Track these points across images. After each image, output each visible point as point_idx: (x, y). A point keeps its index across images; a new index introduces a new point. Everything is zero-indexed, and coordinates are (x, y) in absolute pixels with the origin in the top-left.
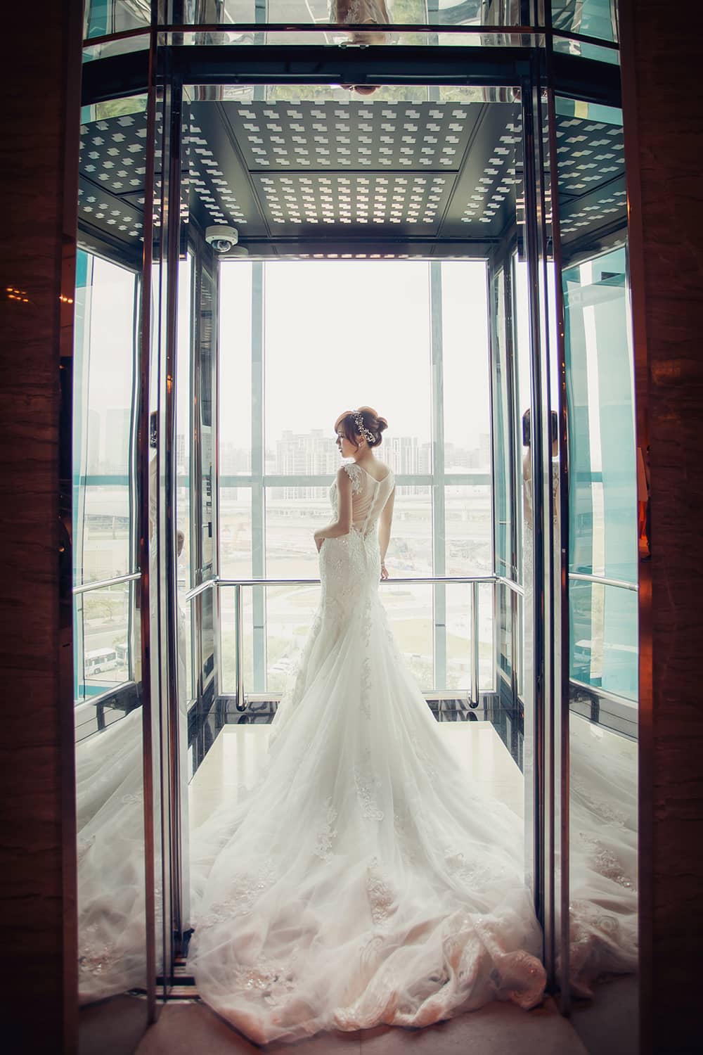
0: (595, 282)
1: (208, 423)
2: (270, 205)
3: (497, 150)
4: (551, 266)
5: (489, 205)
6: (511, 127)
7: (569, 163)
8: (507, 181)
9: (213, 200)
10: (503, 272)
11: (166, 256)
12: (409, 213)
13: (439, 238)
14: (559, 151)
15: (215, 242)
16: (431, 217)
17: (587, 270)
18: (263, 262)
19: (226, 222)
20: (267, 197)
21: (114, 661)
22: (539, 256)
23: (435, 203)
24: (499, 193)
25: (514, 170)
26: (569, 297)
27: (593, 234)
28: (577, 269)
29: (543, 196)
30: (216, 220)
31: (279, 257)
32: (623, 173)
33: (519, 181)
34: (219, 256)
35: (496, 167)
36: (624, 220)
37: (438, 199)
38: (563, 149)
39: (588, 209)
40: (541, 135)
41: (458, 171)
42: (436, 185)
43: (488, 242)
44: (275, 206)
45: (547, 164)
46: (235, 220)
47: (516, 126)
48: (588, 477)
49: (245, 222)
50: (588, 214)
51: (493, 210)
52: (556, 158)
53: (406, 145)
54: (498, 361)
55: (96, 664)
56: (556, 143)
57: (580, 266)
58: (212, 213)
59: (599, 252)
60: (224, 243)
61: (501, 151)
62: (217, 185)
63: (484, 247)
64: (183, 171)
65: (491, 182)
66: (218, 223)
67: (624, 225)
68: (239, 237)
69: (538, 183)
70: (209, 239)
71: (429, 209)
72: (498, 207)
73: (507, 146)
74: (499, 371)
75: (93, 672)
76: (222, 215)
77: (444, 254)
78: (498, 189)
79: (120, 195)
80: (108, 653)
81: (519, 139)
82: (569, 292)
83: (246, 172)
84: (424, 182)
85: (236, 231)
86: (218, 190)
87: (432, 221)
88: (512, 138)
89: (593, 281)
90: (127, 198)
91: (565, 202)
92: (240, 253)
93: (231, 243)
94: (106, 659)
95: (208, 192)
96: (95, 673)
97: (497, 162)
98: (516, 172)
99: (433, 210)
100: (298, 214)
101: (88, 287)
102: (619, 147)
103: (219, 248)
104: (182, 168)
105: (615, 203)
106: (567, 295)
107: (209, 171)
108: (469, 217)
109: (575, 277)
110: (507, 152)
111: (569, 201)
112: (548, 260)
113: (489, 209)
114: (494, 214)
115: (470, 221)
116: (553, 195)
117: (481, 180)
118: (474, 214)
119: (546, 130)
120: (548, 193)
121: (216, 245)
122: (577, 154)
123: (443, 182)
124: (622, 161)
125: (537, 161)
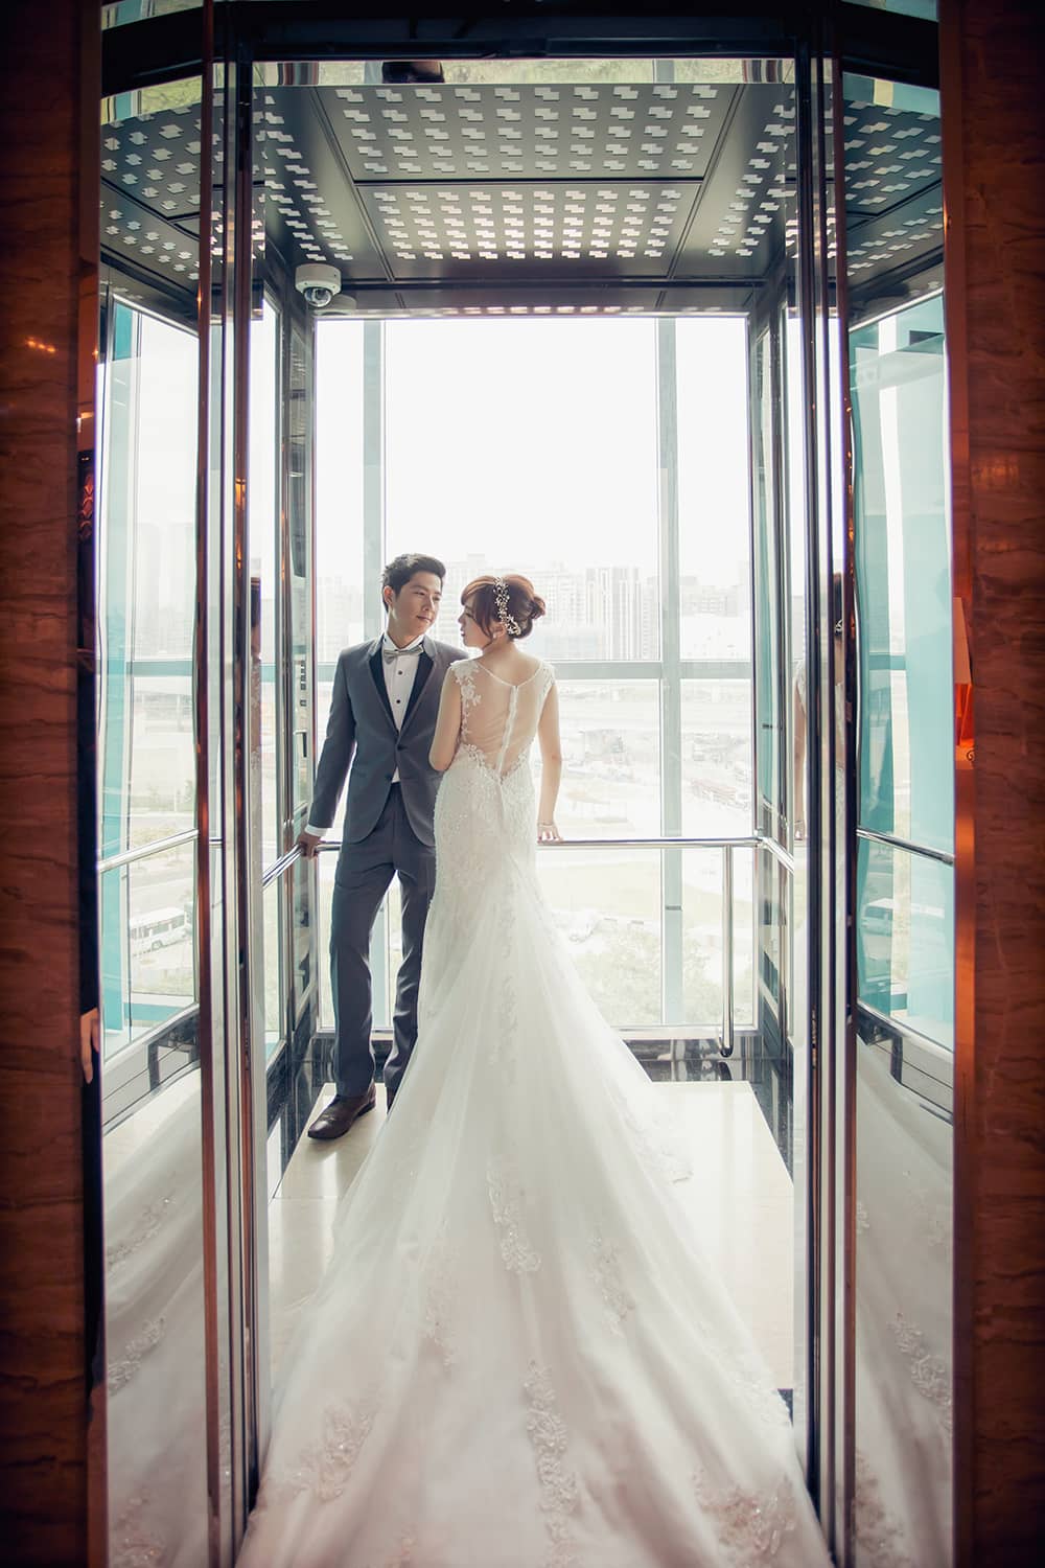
0: (900, 348)
1: (301, 571)
2: (392, 233)
3: (761, 146)
4: (834, 325)
5: (750, 230)
6: (779, 109)
7: (864, 164)
8: (775, 193)
9: (304, 226)
10: (769, 332)
11: (232, 313)
12: (621, 243)
13: (672, 280)
14: (847, 146)
15: (309, 290)
16: (658, 249)
17: (889, 328)
18: (382, 322)
19: (323, 258)
20: (386, 221)
21: (182, 927)
22: (817, 308)
23: (665, 227)
24: (763, 212)
25: (783, 176)
26: (858, 374)
27: (898, 271)
28: (875, 328)
29: (824, 217)
30: (309, 256)
31: (409, 313)
32: (940, 181)
33: (792, 193)
34: (316, 311)
35: (760, 172)
36: (940, 251)
37: (670, 221)
38: (856, 144)
39: (889, 234)
40: (822, 123)
41: (702, 179)
42: (665, 200)
43: (749, 285)
44: (398, 234)
45: (830, 167)
46: (336, 256)
47: (787, 109)
48: (885, 662)
49: (350, 258)
50: (891, 244)
51: (756, 237)
52: (843, 158)
53: (614, 139)
54: (761, 463)
55: (155, 933)
56: (843, 134)
57: (880, 323)
58: (303, 246)
59: (908, 301)
60: (321, 292)
61: (766, 147)
62: (309, 204)
63: (743, 292)
64: (255, 183)
65: (752, 194)
66: (313, 261)
67: (937, 260)
68: (342, 280)
69: (816, 196)
70: (300, 286)
71: (654, 237)
72: (763, 232)
73: (775, 140)
74: (762, 478)
75: (149, 947)
76: (317, 248)
77: (678, 305)
78: (763, 205)
79: (172, 220)
80: (171, 917)
81: (791, 129)
82: (857, 365)
83: (349, 183)
84: (647, 196)
85: (338, 273)
86: (312, 210)
87: (659, 254)
88: (783, 127)
89: (898, 345)
90: (182, 223)
91: (856, 222)
92: (345, 306)
93: (329, 291)
94: (170, 926)
95: (297, 214)
96: (154, 949)
97: (760, 164)
98: (787, 179)
99: (661, 238)
100: (438, 246)
101: (134, 359)
102: (935, 139)
103: (314, 300)
104: (254, 179)
105: (928, 226)
106: (855, 371)
107: (297, 183)
108: (722, 248)
109: (870, 340)
110: (775, 149)
111: (860, 223)
112: (831, 314)
113: (749, 235)
114: (756, 243)
115: (722, 253)
116: (837, 215)
117: (739, 192)
118: (727, 243)
119: (829, 114)
120: (831, 210)
121: (310, 296)
122: (875, 151)
123: (678, 196)
124: (938, 160)
125: (815, 162)
